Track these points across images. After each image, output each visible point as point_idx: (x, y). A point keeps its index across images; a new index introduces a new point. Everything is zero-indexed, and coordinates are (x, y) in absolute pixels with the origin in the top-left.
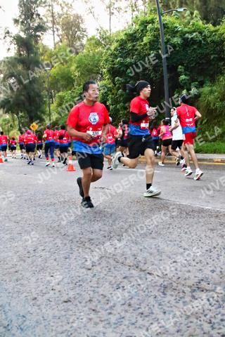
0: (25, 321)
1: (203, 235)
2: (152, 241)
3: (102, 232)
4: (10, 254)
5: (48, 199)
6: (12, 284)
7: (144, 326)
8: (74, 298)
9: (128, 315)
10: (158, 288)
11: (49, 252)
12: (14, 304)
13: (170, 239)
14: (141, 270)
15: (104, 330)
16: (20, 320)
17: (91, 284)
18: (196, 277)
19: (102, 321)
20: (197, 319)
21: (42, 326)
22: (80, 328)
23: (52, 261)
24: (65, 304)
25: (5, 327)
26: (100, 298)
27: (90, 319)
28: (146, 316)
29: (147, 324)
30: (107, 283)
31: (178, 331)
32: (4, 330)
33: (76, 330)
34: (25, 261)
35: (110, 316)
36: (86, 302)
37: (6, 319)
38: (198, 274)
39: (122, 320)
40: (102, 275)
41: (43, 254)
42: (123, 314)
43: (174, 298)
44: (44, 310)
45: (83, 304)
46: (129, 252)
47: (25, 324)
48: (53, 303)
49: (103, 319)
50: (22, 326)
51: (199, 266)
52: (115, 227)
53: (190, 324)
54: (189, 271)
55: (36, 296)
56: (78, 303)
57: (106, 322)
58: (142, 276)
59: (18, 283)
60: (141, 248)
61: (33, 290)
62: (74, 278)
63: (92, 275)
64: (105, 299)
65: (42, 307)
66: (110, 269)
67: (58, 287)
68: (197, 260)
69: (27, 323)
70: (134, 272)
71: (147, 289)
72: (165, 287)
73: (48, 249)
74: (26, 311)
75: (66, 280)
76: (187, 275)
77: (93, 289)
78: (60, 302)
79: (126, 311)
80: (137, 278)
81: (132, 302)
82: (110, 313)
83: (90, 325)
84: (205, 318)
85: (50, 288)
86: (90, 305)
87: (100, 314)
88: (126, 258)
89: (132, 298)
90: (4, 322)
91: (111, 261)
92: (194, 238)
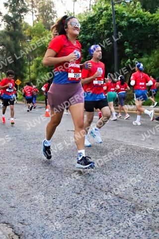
0: (44, 231)
1: (152, 170)
2: (117, 173)
4: (20, 181)
5: (37, 138)
6: (29, 204)
7: (125, 236)
8: (73, 214)
9: (113, 227)
10: (129, 208)
11: (48, 180)
13: (129, 172)
14: (114, 195)
16: (41, 230)
17: (82, 205)
18: (153, 201)
19: (96, 232)
21: (57, 235)
22: (83, 237)
23: (51, 187)
24: (68, 219)
26: (91, 215)
27: (88, 230)
28: (125, 229)
29: (127, 234)
30: (93, 204)
32: (32, 237)
34: (32, 187)
35: (102, 228)
36: (83, 218)
37: (31, 229)
38: (154, 199)
39: (109, 231)
40: (89, 198)
41: (44, 181)
42: (109, 227)
43: (141, 216)
44: (55, 224)
45: (81, 219)
46: (103, 181)
47: (45, 233)
48: (59, 218)
49: (96, 230)
50: (43, 235)
51: (153, 193)
53: (156, 235)
54: (147, 197)
55: (47, 213)
56: (77, 218)
57: (100, 233)
58: (116, 199)
59: (32, 203)
60: (111, 178)
61: (44, 209)
62: (70, 200)
63: (82, 198)
64: (95, 216)
65: (54, 221)
66: (93, 194)
67: (61, 206)
69: (46, 232)
70: (110, 196)
71: (121, 209)
72: (134, 208)
73: (46, 178)
74: (43, 224)
75: (64, 202)
76: (147, 199)
78: (65, 218)
79: (111, 225)
80: (113, 201)
81: (114, 219)
82: (100, 226)
83: (89, 235)
85: (55, 207)
86: (85, 220)
87: (94, 227)
88: (102, 186)
89: (112, 216)
90: (30, 231)
91: (93, 188)
92: (146, 171)
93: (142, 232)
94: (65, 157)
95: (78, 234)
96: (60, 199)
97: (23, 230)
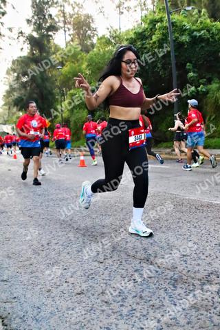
0: (40, 312)
1: (212, 230)
2: (162, 235)
3: (113, 227)
4: (25, 247)
5: (61, 194)
6: (27, 277)
7: (155, 318)
8: (87, 290)
9: (140, 307)
10: (168, 281)
11: (62, 245)
12: (29, 296)
13: (179, 233)
14: (151, 264)
15: (117, 322)
16: (36, 311)
17: (103, 277)
18: (205, 270)
19: (114, 313)
20: (207, 311)
21: (56, 317)
22: (93, 320)
23: (65, 254)
24: (78, 296)
25: (21, 318)
26: (112, 291)
27: (103, 311)
28: (157, 308)
29: (158, 316)
30: (119, 276)
31: (188, 323)
32: (20, 320)
33: (89, 321)
34: (39, 254)
35: (123, 308)
36: (99, 295)
37: (22, 310)
38: (207, 268)
39: (133, 312)
40: (114, 268)
41: (56, 247)
42: (134, 306)
43: (184, 290)
44: (58, 302)
45: (96, 296)
46: (141, 246)
47: (40, 315)
48: (65, 295)
49: (114, 311)
50: (37, 317)
51: (209, 260)
52: (125, 221)
53: (200, 317)
54: (199, 265)
55: (50, 288)
56: (90, 295)
57: (118, 314)
58: (153, 269)
59: (33, 275)
61: (48, 282)
62: (87, 271)
63: (104, 268)
64: (117, 291)
65: (57, 299)
66: (121, 262)
67: (72, 279)
68: (206, 254)
69: (42, 314)
70: (144, 265)
71: (157, 281)
72: (176, 280)
73: (61, 242)
74: (41, 303)
75: (79, 273)
76: (197, 268)
77: (105, 281)
78: (74, 294)
79: (138, 304)
80: (148, 271)
81: (143, 295)
82: (122, 306)
83: (102, 317)
84: (215, 311)
85: (64, 280)
86: (102, 298)
87: (112, 306)
88: (137, 252)
89: (143, 291)
90: (19, 313)
91: (123, 255)
92: (203, 232)
93: (180, 313)
94: (94, 216)
95: (88, 316)
96: (72, 270)
97: (10, 311)
